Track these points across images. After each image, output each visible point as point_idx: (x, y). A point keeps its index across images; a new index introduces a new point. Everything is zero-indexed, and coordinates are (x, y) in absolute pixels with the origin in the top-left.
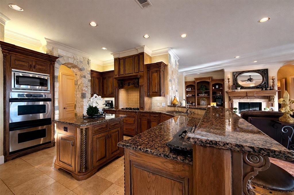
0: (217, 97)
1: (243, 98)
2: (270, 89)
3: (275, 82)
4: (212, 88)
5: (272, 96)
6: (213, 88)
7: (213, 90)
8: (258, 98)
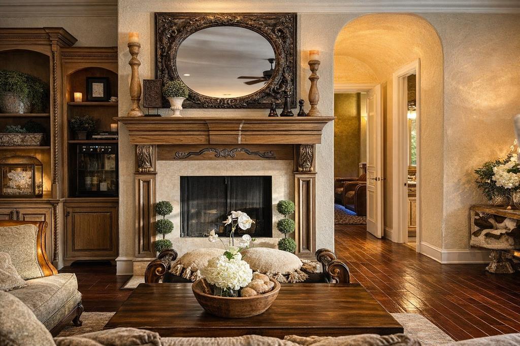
0: (88, 149)
1: (201, 153)
2: (301, 114)
3: (318, 78)
4: (72, 98)
5: (306, 146)
6: (78, 96)
7: (73, 107)
8: (256, 153)
